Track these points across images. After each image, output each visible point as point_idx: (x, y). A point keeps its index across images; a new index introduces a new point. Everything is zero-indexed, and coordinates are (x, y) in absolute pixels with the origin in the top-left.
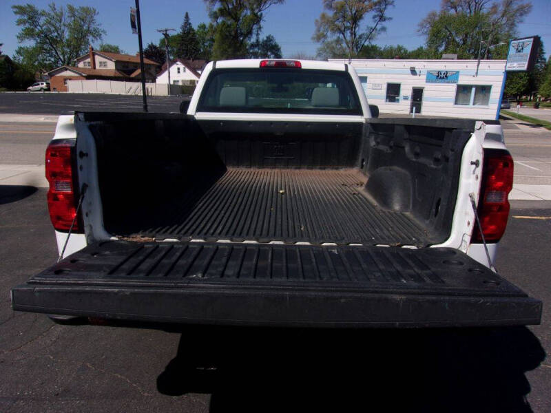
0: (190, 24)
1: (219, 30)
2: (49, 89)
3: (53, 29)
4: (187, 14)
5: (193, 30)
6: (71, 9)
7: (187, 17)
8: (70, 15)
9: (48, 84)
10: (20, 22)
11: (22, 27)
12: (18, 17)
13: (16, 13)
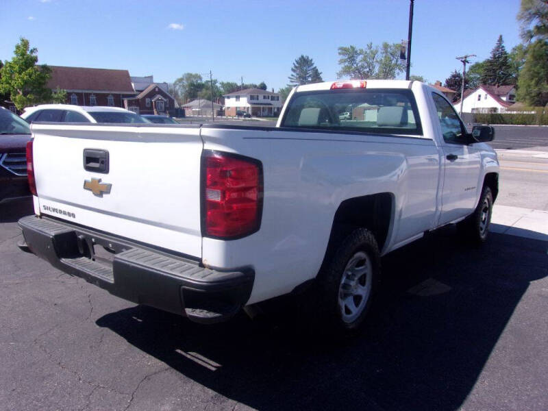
0: (503, 47)
1: (531, 49)
2: (350, 119)
3: (366, 65)
4: (501, 36)
5: (506, 53)
6: (386, 46)
7: (500, 40)
8: (383, 51)
9: (351, 113)
10: (341, 62)
11: (343, 65)
12: (341, 57)
13: (340, 54)
